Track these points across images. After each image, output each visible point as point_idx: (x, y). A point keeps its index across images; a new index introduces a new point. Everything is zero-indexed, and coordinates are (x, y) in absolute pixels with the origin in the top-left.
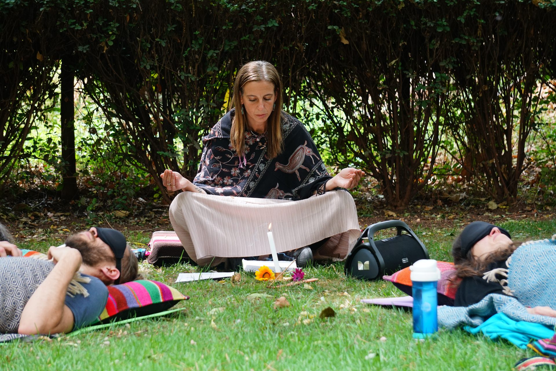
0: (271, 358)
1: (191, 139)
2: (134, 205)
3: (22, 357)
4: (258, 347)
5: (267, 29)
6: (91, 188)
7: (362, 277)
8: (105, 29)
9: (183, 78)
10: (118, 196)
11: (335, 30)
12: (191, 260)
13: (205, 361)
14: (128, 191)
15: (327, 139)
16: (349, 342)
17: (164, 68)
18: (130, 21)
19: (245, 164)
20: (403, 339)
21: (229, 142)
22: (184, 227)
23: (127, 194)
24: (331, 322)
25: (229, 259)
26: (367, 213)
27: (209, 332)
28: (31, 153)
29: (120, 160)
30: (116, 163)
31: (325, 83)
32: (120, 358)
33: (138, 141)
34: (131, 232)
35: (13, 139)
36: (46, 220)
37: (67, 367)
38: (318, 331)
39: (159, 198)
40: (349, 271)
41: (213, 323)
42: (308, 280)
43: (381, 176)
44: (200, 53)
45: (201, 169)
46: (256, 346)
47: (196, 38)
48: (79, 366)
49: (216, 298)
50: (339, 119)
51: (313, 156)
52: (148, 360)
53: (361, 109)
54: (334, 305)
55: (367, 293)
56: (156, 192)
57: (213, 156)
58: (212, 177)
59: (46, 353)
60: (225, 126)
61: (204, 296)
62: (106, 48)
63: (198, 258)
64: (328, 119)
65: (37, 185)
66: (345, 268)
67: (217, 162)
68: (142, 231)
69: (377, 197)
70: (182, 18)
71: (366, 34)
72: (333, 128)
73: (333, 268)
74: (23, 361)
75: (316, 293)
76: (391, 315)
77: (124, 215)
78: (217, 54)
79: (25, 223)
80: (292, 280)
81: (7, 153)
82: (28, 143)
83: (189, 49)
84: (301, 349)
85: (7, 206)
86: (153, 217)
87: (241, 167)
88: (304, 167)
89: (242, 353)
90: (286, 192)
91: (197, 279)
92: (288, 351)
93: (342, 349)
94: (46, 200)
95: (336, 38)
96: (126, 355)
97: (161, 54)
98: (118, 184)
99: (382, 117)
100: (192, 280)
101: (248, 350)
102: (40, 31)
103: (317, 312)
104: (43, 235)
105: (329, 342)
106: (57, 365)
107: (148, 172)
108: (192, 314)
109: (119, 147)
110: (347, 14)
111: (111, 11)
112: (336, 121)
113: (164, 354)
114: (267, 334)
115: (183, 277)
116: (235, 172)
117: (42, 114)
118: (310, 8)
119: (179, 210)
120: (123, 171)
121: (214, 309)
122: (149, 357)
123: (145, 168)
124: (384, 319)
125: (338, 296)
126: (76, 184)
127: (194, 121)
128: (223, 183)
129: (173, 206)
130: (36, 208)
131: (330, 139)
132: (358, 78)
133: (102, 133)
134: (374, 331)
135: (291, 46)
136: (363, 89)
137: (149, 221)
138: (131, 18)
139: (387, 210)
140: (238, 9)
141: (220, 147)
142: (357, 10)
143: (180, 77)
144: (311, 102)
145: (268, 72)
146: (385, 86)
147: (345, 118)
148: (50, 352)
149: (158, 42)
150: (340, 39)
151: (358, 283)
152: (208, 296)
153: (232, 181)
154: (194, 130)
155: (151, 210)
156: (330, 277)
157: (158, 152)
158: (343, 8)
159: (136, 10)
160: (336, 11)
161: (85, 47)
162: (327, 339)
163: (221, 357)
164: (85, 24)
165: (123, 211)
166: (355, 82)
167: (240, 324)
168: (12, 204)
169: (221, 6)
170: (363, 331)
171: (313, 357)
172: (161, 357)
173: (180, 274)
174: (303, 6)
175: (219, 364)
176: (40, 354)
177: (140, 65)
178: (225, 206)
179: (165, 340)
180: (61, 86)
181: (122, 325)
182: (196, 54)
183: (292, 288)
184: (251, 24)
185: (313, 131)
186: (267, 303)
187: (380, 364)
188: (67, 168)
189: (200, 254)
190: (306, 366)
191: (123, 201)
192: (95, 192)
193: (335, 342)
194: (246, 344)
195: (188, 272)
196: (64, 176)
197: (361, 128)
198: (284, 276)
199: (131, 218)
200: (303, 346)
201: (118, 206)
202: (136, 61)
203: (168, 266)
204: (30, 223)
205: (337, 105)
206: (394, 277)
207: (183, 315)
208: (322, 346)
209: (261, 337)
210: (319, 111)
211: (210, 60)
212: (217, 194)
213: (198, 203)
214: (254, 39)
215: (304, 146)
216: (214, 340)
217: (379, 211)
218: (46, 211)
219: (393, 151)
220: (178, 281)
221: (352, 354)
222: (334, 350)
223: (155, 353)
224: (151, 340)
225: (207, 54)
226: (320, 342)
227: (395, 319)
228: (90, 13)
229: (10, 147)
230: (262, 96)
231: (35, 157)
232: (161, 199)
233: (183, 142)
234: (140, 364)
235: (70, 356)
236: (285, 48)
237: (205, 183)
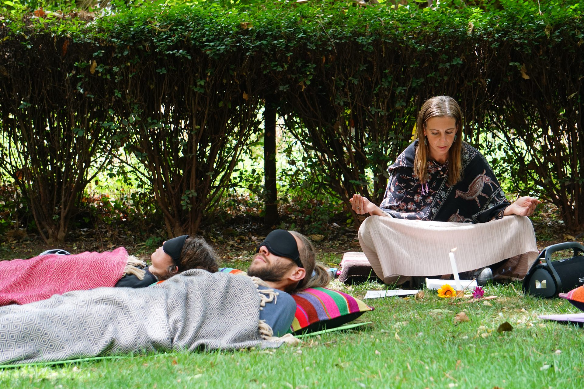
0: (450, 367)
1: (381, 169)
2: (328, 230)
3: (224, 363)
4: (438, 358)
5: (452, 66)
6: (291, 214)
7: (540, 295)
8: (303, 70)
9: (373, 113)
10: (314, 221)
11: (516, 66)
12: (378, 278)
13: (388, 370)
14: (323, 217)
15: (509, 168)
16: (525, 354)
17: (356, 104)
18: (326, 63)
19: (427, 191)
20: (578, 352)
21: (413, 171)
22: (372, 248)
23: (322, 219)
24: (508, 336)
25: (414, 278)
26: (547, 237)
27: (392, 343)
28: (238, 183)
29: (316, 188)
30: (312, 192)
31: (507, 116)
32: (311, 365)
33: (332, 171)
34: (326, 254)
35: (222, 171)
36: (250, 243)
37: (263, 372)
38: (495, 343)
39: (351, 223)
40: (527, 289)
41: (396, 335)
42: (488, 298)
43: (561, 203)
44: (390, 89)
45: (386, 195)
46: (436, 356)
47: (386, 76)
48: (274, 372)
49: (400, 313)
50: (520, 150)
51: (491, 183)
52: (335, 367)
53: (541, 139)
54: (512, 320)
55: (543, 309)
56: (349, 218)
57: (397, 184)
58: (397, 203)
59: (245, 360)
60: (410, 156)
61: (390, 311)
62: (304, 87)
63: (385, 277)
64: (509, 150)
65: (243, 212)
66: (523, 286)
67: (401, 189)
68: (335, 253)
69: (557, 222)
70: (373, 58)
71: (547, 69)
72: (515, 158)
73: (511, 287)
74: (225, 367)
75: (495, 309)
76: (567, 330)
77: (319, 238)
78: (405, 90)
79: (232, 246)
80: (472, 297)
81: (217, 183)
82: (234, 174)
83: (379, 86)
84: (478, 360)
85: (217, 230)
86: (346, 240)
87: (424, 194)
88: (483, 194)
89: (422, 363)
90: (466, 217)
91: (384, 296)
92: (466, 361)
93: (518, 360)
94: (251, 225)
95: (517, 73)
96: (316, 362)
97: (354, 91)
98: (315, 210)
99: (561, 147)
100: (379, 296)
101: (429, 360)
102: (247, 73)
103: (495, 326)
104: (247, 256)
105: (506, 354)
106: (254, 370)
107: (342, 200)
108: (378, 327)
109: (315, 177)
110: (528, 51)
111: (309, 53)
112: (517, 151)
113: (351, 363)
114: (447, 346)
115: (370, 294)
116: (417, 198)
117: (248, 148)
118: (493, 46)
119: (367, 232)
120: (319, 199)
121: (398, 323)
122: (337, 365)
123: (339, 195)
124: (559, 334)
125: (516, 312)
126: (277, 211)
127: (384, 153)
128: (407, 208)
129: (362, 229)
130: (242, 232)
131: (512, 168)
132: (538, 111)
133: (300, 164)
134: (550, 344)
135: (474, 82)
136: (543, 121)
137: (342, 244)
138: (327, 59)
139: (566, 234)
140: (425, 49)
141: (404, 175)
142: (538, 48)
143: (370, 112)
144: (493, 134)
145: (451, 108)
146: (565, 118)
147: (526, 148)
148: (249, 358)
149: (351, 80)
150: (521, 74)
151: (535, 301)
152: (393, 311)
153: (415, 207)
154: (383, 160)
155: (345, 235)
156: (509, 295)
157: (350, 181)
158: (525, 46)
159: (332, 52)
160: (517, 49)
161: (285, 87)
162: (504, 351)
163: (403, 366)
164: (286, 66)
165: (318, 235)
166: (536, 114)
167: (422, 337)
168: (221, 229)
169: (409, 47)
170: (539, 344)
171: (489, 367)
172: (348, 365)
173: (368, 292)
174: (486, 45)
175: (401, 373)
176: (240, 360)
177: (335, 101)
178: (410, 228)
179: (351, 349)
180: (265, 122)
181: (313, 336)
182: (385, 90)
183: (472, 305)
184: (437, 63)
185: (495, 161)
186: (448, 318)
187: (554, 374)
188: (269, 196)
189: (387, 273)
190: (483, 375)
191: (319, 226)
192: (294, 218)
193: (511, 354)
194: (427, 355)
195: (376, 290)
196: (266, 203)
197: (541, 158)
198: (465, 294)
199: (326, 241)
200: (481, 357)
201: (314, 230)
202: (331, 98)
203: (357, 284)
204: (236, 245)
205: (519, 136)
206: (569, 295)
207: (369, 329)
208: (499, 357)
209: (441, 348)
210: (501, 141)
211: (398, 96)
212: (403, 218)
213: (385, 226)
214: (440, 76)
215: (483, 175)
216: (397, 350)
217: (558, 235)
218: (250, 235)
219: (572, 179)
220: (366, 297)
221: (527, 365)
222: (509, 361)
223: (342, 361)
224: (339, 350)
225: (396, 90)
226: (496, 354)
227: (570, 334)
228: (290, 55)
229: (219, 178)
230: (445, 130)
231: (241, 187)
232: (353, 224)
233: (373, 171)
234: (329, 371)
235: (266, 363)
236: (469, 84)
237: (390, 208)
